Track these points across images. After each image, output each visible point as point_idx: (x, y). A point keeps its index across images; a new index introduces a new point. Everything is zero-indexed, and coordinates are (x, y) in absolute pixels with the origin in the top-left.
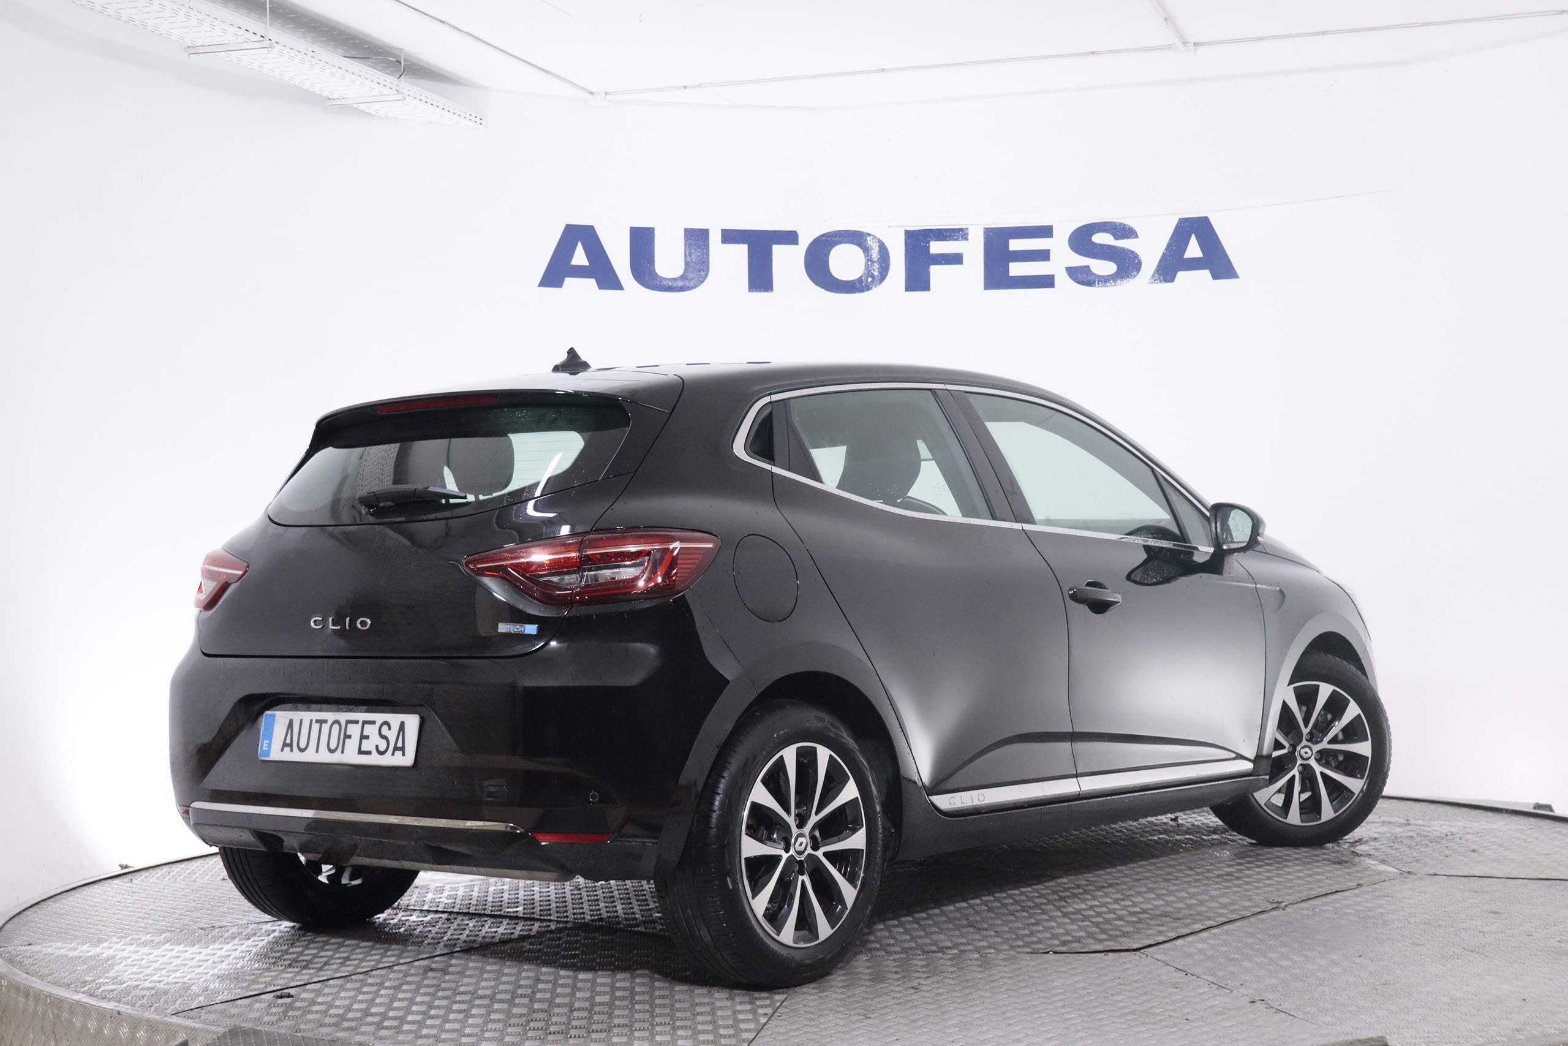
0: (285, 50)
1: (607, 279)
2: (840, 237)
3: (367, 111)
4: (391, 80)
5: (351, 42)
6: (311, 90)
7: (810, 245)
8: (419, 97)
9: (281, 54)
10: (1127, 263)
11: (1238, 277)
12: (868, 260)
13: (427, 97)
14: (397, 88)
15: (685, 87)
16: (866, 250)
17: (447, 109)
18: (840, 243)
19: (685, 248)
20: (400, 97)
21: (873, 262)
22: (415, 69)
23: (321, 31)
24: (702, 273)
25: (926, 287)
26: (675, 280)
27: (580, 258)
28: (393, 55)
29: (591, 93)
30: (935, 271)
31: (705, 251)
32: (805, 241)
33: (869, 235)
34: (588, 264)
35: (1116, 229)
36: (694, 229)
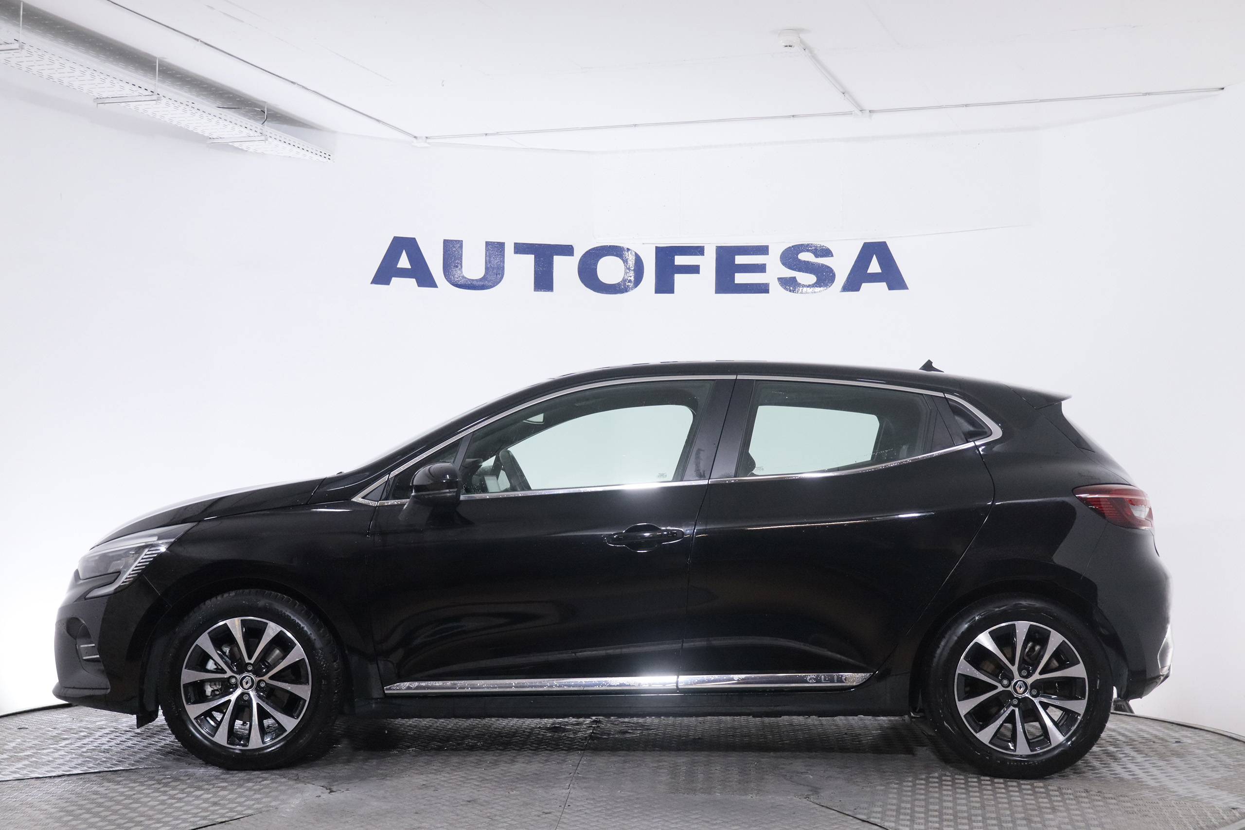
0: (171, 102)
1: (425, 279)
3: (241, 148)
4: (256, 125)
5: (226, 95)
6: (195, 131)
8: (278, 138)
9: (167, 105)
11: (908, 289)
13: (285, 139)
14: (261, 131)
15: (486, 135)
16: (625, 261)
17: (301, 147)
19: (486, 257)
20: (263, 138)
22: (276, 117)
23: (202, 87)
24: (498, 276)
25: (671, 290)
27: (404, 262)
28: (259, 107)
29: (415, 137)
30: (679, 278)
32: (579, 253)
33: (628, 249)
34: (410, 267)
35: (816, 250)
36: (494, 242)
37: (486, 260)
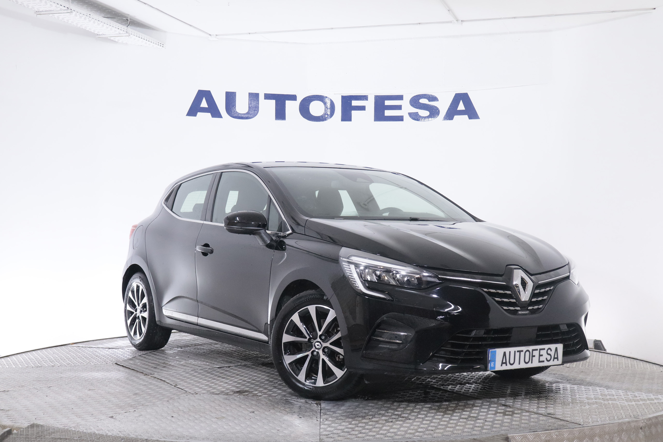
0: (78, 14)
1: (215, 113)
2: (314, 98)
3: (114, 40)
4: (124, 27)
5: (108, 11)
6: (90, 31)
7: (302, 101)
8: (136, 35)
9: (76, 15)
10: (433, 111)
11: (479, 119)
12: (326, 108)
13: (139, 35)
14: (126, 31)
15: (249, 33)
16: (325, 103)
17: (148, 40)
18: (314, 100)
19: (249, 101)
20: (127, 35)
21: (327, 108)
22: (134, 23)
23: (94, 6)
24: (256, 112)
25: (350, 120)
26: (244, 114)
27: (204, 104)
28: (125, 17)
29: (210, 35)
30: (354, 113)
31: (257, 102)
32: (299, 99)
33: (326, 97)
34: (207, 107)
35: (429, 97)
36: (253, 93)
37: (249, 103)
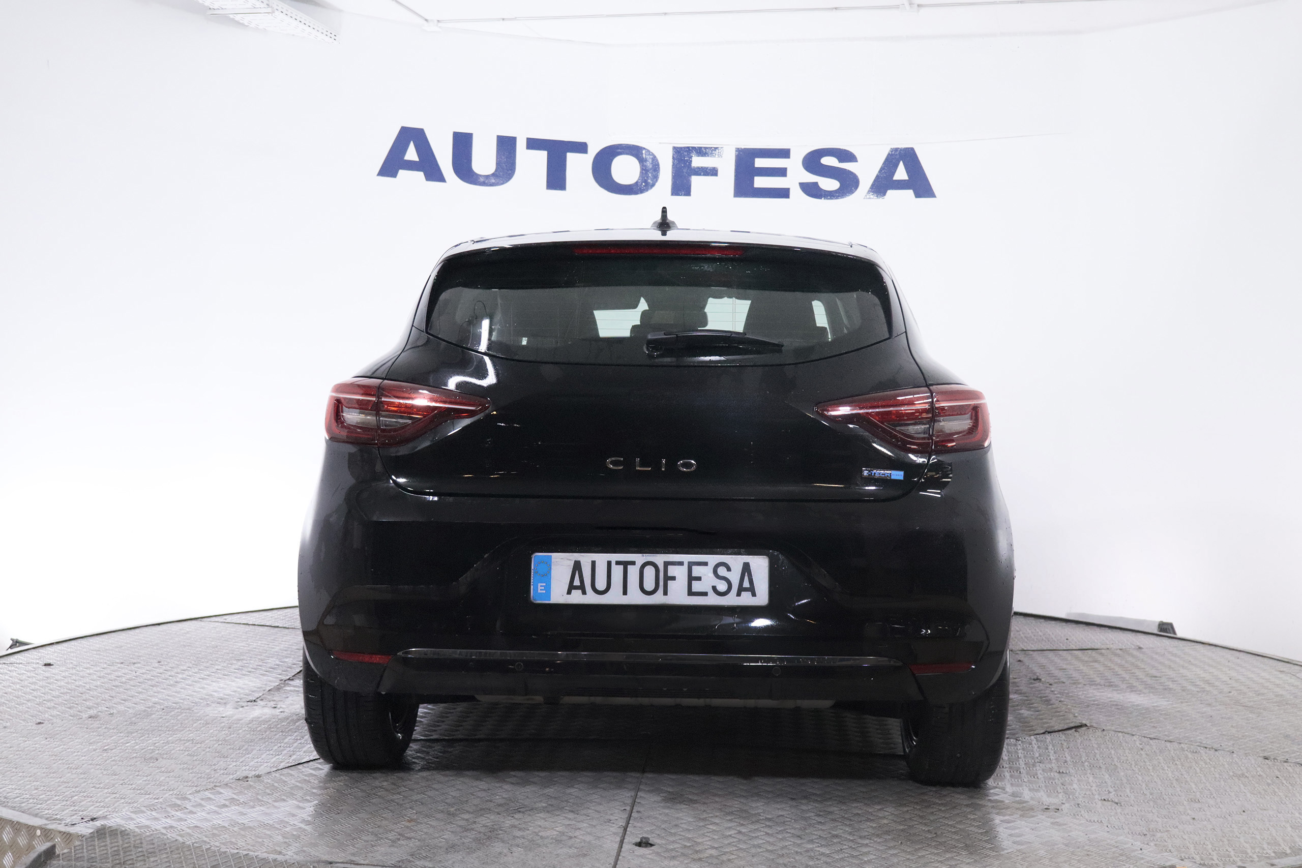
1: (433, 173)
3: (241, 22)
11: (935, 197)
13: (292, 13)
14: (267, 3)
15: (503, 19)
16: (641, 160)
17: (308, 24)
19: (497, 153)
20: (269, 10)
24: (509, 172)
25: (688, 193)
27: (411, 154)
29: (426, 20)
30: (695, 180)
33: (644, 148)
34: (418, 158)
35: (840, 154)
36: (505, 137)
37: (497, 155)
